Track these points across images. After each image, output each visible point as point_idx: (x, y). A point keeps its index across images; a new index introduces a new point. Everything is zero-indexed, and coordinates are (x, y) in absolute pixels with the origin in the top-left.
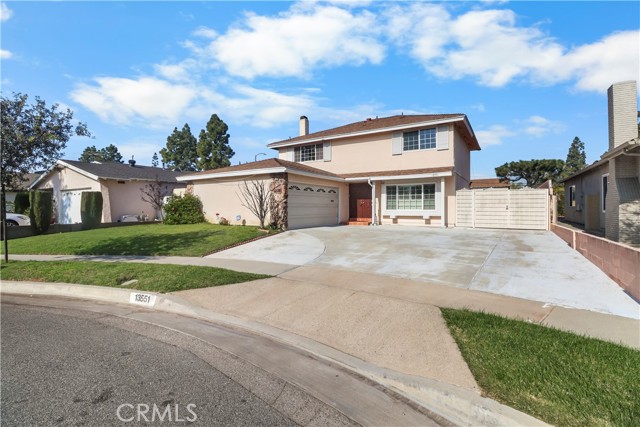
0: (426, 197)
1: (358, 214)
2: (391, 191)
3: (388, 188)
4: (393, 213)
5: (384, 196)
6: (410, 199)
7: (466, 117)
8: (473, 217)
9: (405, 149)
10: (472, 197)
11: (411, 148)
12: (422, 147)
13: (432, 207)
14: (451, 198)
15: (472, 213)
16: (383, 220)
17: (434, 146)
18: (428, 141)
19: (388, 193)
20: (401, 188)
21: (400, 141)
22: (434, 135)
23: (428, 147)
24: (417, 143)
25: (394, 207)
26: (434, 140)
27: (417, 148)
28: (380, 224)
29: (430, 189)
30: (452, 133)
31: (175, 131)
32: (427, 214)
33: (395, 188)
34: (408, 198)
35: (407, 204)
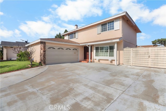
0: (110, 51)
1: (87, 58)
2: (97, 49)
3: (96, 48)
4: (98, 58)
5: (95, 51)
6: (104, 52)
7: (127, 13)
8: (131, 61)
9: (102, 31)
10: (131, 51)
11: (104, 31)
12: (108, 30)
13: (113, 56)
14: (121, 52)
15: (131, 59)
16: (95, 61)
17: (113, 29)
18: (111, 27)
19: (96, 50)
20: (101, 48)
21: (100, 28)
22: (113, 24)
23: (111, 29)
24: (106, 28)
25: (98, 56)
26: (113, 26)
27: (106, 30)
28: (94, 62)
29: (112, 48)
30: (121, 22)
31: (57, 35)
32: (110, 58)
33: (98, 48)
34: (103, 52)
35: (103, 54)
